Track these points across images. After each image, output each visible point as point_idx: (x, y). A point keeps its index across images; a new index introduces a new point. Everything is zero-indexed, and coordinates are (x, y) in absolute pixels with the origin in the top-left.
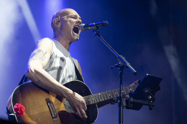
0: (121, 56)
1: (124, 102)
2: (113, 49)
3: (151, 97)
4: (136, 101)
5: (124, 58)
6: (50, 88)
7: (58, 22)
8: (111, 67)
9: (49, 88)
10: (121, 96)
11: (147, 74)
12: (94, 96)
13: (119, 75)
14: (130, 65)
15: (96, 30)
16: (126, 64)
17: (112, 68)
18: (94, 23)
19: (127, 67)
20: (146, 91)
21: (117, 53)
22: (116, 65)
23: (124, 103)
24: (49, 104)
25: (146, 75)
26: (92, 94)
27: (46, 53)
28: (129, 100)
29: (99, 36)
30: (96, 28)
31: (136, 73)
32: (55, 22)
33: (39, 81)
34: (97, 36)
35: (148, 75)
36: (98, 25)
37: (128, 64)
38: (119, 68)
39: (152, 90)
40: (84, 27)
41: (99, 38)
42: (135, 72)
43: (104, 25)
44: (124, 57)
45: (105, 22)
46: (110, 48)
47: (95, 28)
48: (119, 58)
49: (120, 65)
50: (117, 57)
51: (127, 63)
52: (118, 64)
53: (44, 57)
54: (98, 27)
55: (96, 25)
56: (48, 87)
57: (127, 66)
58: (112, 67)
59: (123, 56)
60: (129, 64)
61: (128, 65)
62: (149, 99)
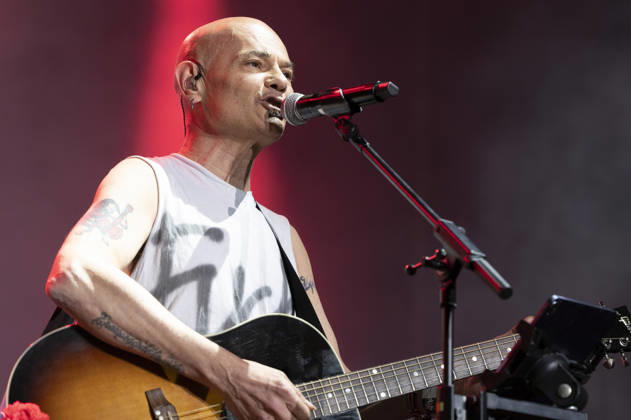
0: (451, 222)
1: (460, 412)
2: (417, 196)
3: (570, 390)
4: (509, 405)
5: (459, 232)
6: (151, 346)
7: (197, 78)
8: (410, 268)
9: (143, 344)
10: (450, 384)
11: (555, 297)
12: (350, 380)
13: (441, 300)
14: (485, 258)
15: (346, 117)
16: (470, 254)
17: (412, 271)
18: (341, 91)
19: (474, 266)
20: (553, 365)
21: (432, 211)
22: (427, 258)
23: (459, 416)
24: (158, 413)
25: (550, 301)
26: (342, 373)
27: (130, 208)
28: (482, 400)
29: (361, 143)
30: (348, 110)
31: (508, 289)
32: (185, 79)
33: (105, 314)
34: (351, 140)
35: (557, 300)
36: (356, 100)
37: (477, 256)
38: (440, 273)
39: (575, 362)
40: (301, 104)
41: (359, 150)
42: (507, 285)
43: (380, 96)
44: (460, 228)
45: (384, 84)
46: (405, 188)
47: (342, 108)
48: (438, 230)
49: (445, 261)
50: (431, 227)
51: (473, 252)
52: (434, 256)
53: (123, 223)
54: (354, 108)
55: (348, 97)
56: (140, 339)
57: (474, 263)
58: (413, 266)
59: (457, 224)
60: (479, 253)
61: (475, 259)
62: (564, 396)
